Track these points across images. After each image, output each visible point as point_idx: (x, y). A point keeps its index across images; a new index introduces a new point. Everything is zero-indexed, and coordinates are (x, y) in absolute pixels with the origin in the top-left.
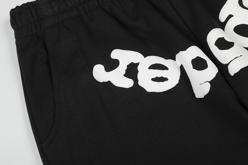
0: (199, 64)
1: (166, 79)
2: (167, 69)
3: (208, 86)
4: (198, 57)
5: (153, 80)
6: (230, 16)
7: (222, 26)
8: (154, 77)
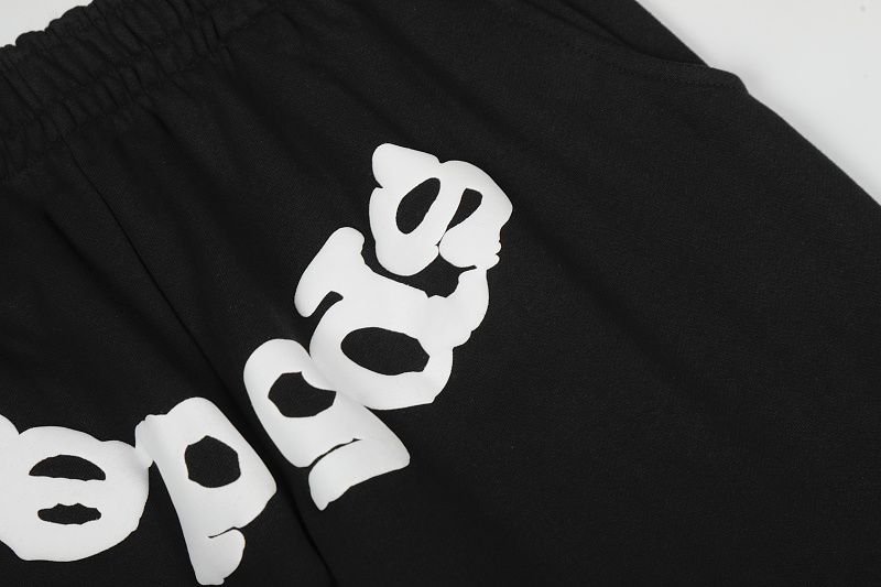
0: (211, 464)
1: (93, 514)
2: (100, 475)
3: (238, 543)
4: (207, 439)
5: (45, 515)
6: (332, 298)
7: (303, 330)
8: (50, 505)
